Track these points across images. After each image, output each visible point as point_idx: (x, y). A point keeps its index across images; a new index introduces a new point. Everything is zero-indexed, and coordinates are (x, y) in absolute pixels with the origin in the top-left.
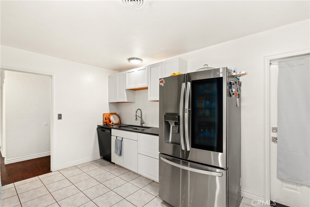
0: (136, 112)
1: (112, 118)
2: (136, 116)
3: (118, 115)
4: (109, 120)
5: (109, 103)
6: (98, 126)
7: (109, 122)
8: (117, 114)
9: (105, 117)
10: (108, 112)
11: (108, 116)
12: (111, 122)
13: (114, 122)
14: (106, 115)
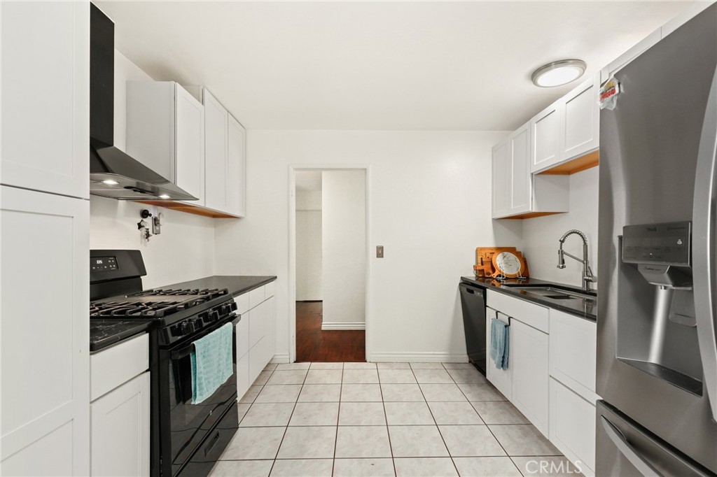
0: (562, 242)
1: (499, 261)
2: (562, 253)
3: (518, 254)
4: (490, 266)
5: (493, 219)
6: (462, 278)
7: (491, 272)
8: (518, 250)
9: (479, 257)
10: (489, 242)
11: (488, 255)
12: (497, 271)
13: (504, 272)
14: (483, 252)
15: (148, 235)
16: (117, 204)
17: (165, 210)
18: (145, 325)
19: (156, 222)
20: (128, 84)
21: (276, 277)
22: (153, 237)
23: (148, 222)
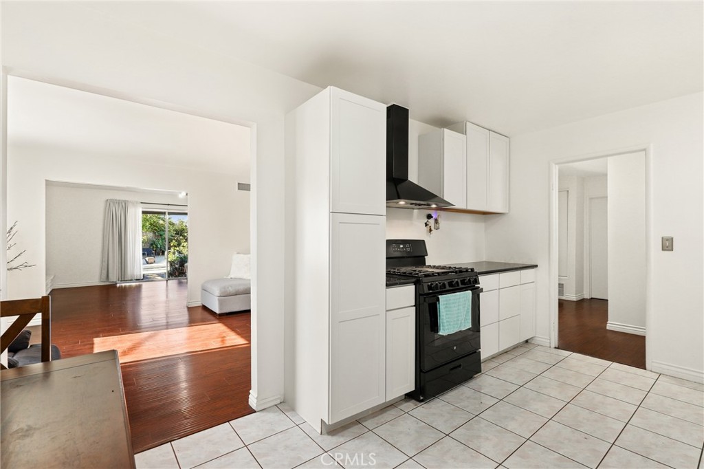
15: (431, 230)
16: (413, 212)
17: (442, 213)
18: (414, 280)
19: (436, 221)
20: (421, 138)
21: (536, 266)
22: (434, 231)
23: (432, 222)
